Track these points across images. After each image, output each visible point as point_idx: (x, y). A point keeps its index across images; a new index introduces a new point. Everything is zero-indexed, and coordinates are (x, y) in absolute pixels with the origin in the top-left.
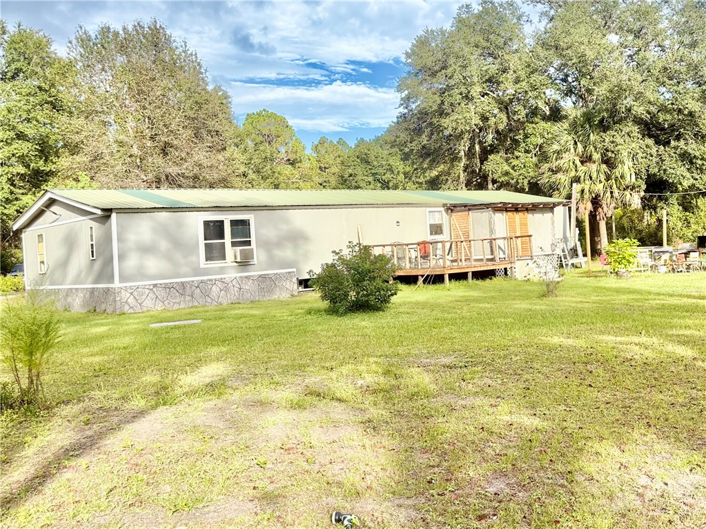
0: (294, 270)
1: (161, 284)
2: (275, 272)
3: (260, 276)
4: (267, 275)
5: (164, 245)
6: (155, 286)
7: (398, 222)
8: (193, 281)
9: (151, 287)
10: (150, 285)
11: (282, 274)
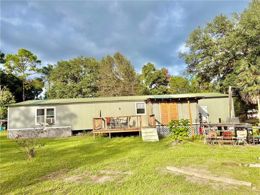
0: (70, 127)
1: (21, 130)
2: (63, 127)
3: (57, 129)
4: (60, 128)
5: (22, 118)
6: (20, 130)
7: (120, 108)
8: (32, 130)
9: (18, 131)
10: (18, 130)
11: (65, 128)
